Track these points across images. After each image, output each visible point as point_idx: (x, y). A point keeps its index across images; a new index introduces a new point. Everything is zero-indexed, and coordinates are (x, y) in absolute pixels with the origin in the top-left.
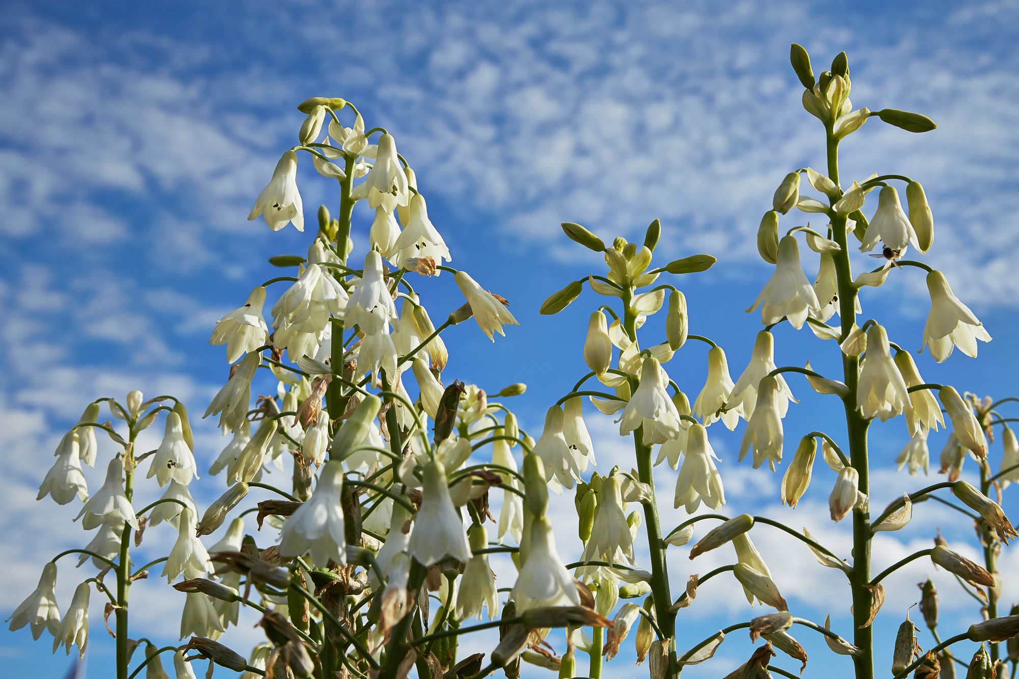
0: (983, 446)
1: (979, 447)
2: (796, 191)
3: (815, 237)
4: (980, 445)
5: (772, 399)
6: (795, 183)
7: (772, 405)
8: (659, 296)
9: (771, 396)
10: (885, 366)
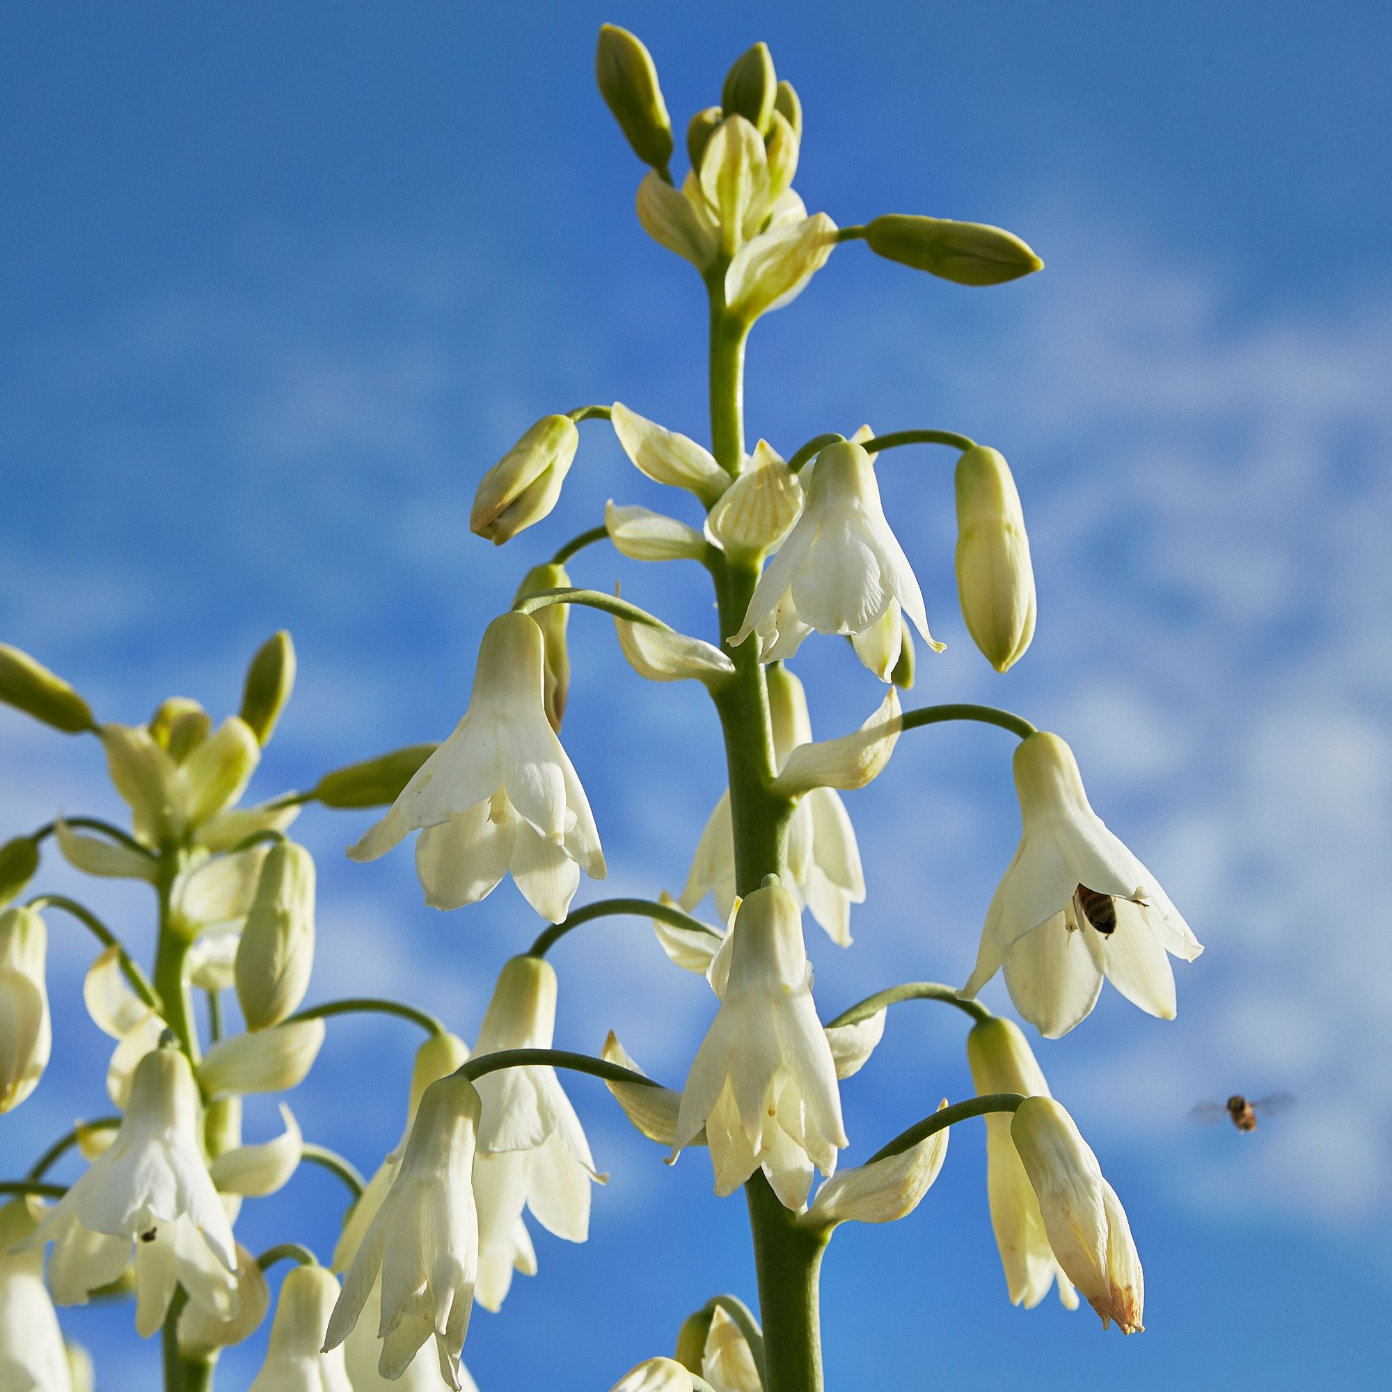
0: (1129, 1288)
1: (1114, 1289)
2: (549, 471)
3: (637, 630)
4: (1121, 1283)
5: (447, 1147)
6: (551, 447)
7: (445, 1166)
8: (245, 869)
9: (444, 1136)
10: (775, 1018)
